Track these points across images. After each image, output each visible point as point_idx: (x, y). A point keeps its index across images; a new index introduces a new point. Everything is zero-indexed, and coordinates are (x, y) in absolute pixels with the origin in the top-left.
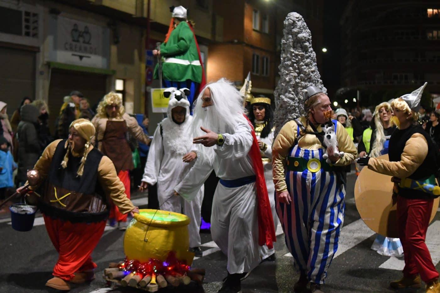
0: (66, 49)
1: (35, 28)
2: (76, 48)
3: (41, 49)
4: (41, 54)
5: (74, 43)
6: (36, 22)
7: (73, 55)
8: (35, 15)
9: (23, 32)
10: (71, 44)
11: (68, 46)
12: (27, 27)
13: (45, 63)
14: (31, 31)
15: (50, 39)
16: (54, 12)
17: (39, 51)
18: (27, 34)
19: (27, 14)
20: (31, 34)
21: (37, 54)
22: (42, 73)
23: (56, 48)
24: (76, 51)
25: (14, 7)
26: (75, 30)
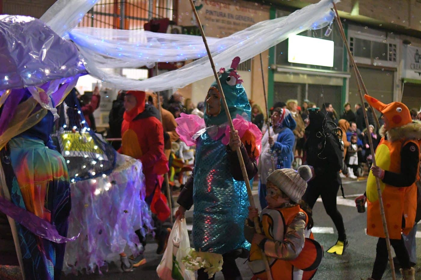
0: (411, 68)
1: (395, 55)
2: (417, 67)
3: (398, 69)
4: (398, 73)
5: (416, 64)
6: (395, 50)
7: (415, 72)
8: (395, 46)
9: (388, 59)
10: (414, 64)
11: (412, 66)
12: (390, 55)
13: (400, 78)
14: (393, 57)
15: (403, 62)
16: (406, 42)
17: (396, 71)
18: (390, 60)
19: (390, 45)
20: (392, 59)
21: (395, 73)
22: (398, 86)
23: (405, 68)
24: (417, 69)
25: (384, 42)
26: (417, 54)
